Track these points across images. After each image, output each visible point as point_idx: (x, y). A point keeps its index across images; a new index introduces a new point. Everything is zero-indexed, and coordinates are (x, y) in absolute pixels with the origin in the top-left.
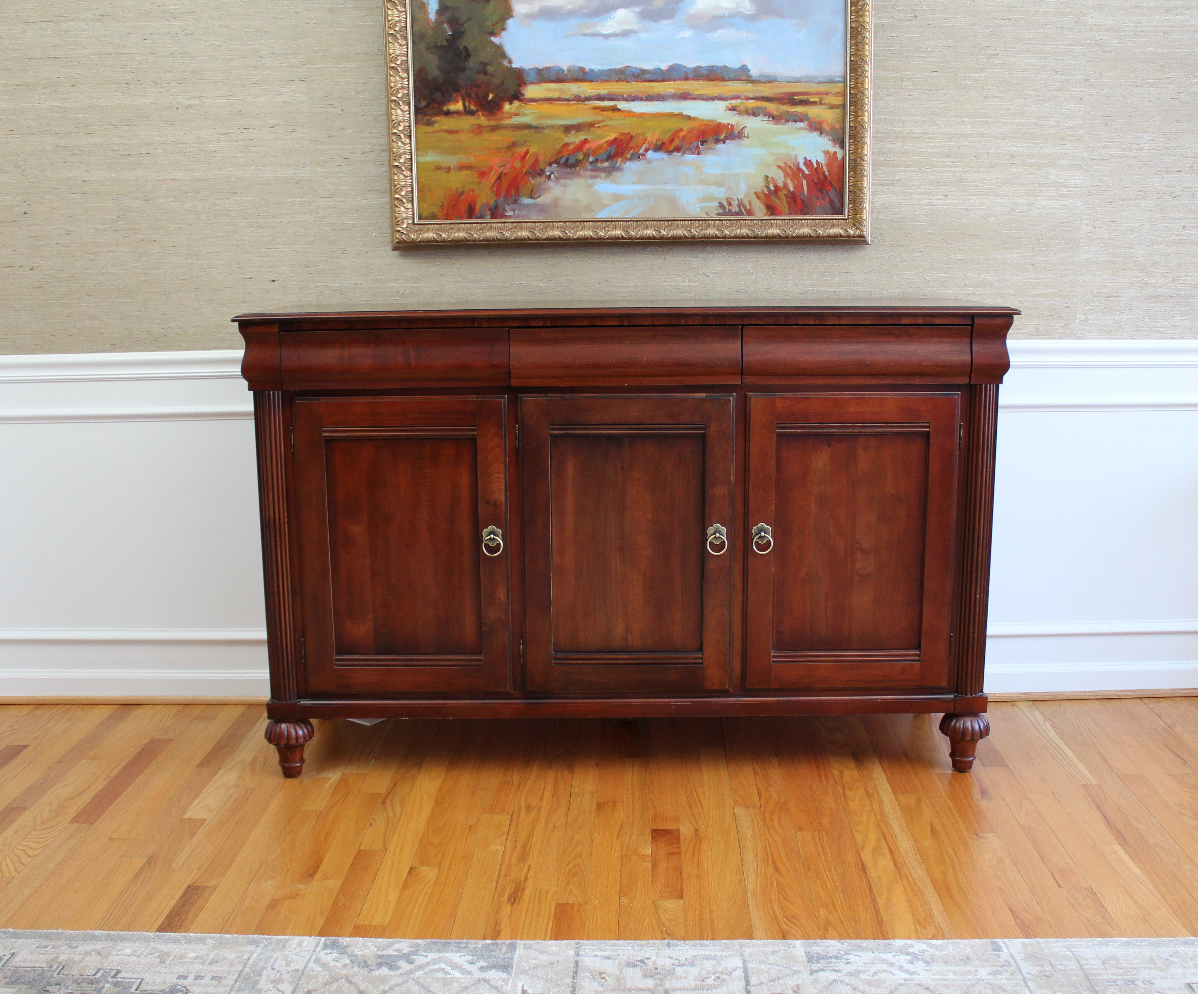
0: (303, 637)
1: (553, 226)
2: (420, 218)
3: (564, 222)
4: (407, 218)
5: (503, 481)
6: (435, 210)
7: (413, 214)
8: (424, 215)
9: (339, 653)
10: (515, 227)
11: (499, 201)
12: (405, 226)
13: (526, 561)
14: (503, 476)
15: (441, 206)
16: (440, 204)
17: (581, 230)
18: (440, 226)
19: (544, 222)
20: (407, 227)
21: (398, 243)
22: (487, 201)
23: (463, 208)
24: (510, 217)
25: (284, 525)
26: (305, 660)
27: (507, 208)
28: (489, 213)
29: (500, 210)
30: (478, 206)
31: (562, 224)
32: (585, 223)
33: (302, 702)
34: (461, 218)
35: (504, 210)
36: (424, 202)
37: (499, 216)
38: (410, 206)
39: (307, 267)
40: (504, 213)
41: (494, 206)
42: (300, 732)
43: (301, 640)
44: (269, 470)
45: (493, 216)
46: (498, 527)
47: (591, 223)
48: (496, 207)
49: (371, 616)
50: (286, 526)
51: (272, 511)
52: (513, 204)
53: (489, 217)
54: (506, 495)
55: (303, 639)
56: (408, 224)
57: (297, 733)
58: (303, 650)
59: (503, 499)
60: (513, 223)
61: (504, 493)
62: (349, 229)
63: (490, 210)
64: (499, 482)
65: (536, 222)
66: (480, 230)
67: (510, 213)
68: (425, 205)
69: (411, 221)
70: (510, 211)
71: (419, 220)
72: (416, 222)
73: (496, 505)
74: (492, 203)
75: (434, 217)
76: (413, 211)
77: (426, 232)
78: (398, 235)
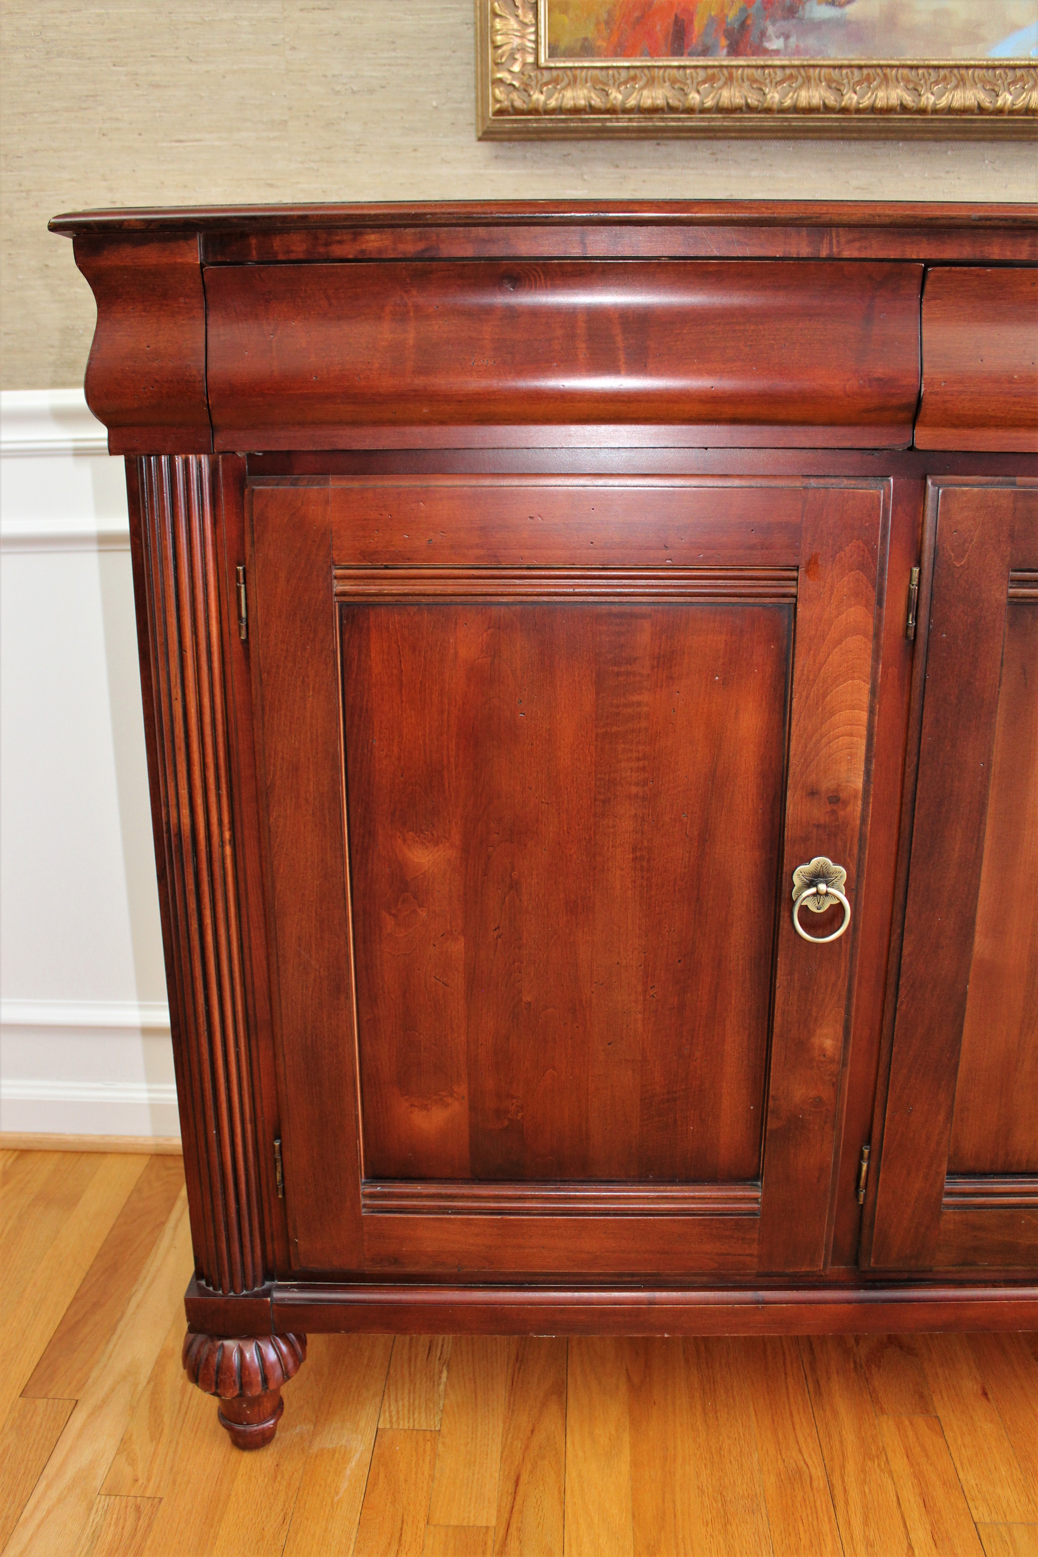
0: (278, 1137)
1: (885, 75)
2: (553, 52)
3: (911, 67)
4: (522, 49)
5: (864, 731)
6: (590, 32)
7: (536, 42)
8: (563, 46)
9: (375, 1177)
10: (791, 76)
11: (752, 11)
12: (516, 68)
13: (905, 952)
14: (864, 716)
15: (607, 23)
16: (604, 16)
17: (956, 87)
18: (604, 72)
19: (860, 67)
20: (522, 72)
21: (500, 112)
22: (722, 10)
23: (661, 27)
24: (777, 52)
25: (222, 846)
26: (284, 1194)
27: (771, 30)
28: (724, 42)
29: (753, 37)
30: (698, 24)
31: (906, 71)
32: (963, 71)
33: (277, 1295)
34: (653, 53)
35: (763, 34)
36: (565, 11)
37: (749, 50)
38: (529, 18)
39: (271, 185)
40: (761, 42)
41: (736, 26)
42: (272, 1356)
43: (274, 1146)
44: (177, 692)
45: (734, 50)
46: (836, 861)
47: (978, 72)
48: (743, 25)
49: (462, 1089)
50: (228, 850)
51: (185, 811)
52: (785, 18)
53: (725, 51)
54: (867, 772)
55: (277, 1144)
56: (524, 64)
57: (262, 1358)
58: (279, 1169)
59: (859, 783)
60: (783, 67)
61: (862, 767)
62: (371, 91)
63: (728, 34)
64: (851, 735)
65: (840, 67)
66: (704, 82)
67: (776, 44)
68: (565, 19)
69: (530, 59)
70: (778, 37)
71: (549, 57)
72: (542, 61)
73: (835, 799)
74: (732, 15)
75: (586, 49)
76: (537, 33)
77: (569, 84)
78: (499, 93)
